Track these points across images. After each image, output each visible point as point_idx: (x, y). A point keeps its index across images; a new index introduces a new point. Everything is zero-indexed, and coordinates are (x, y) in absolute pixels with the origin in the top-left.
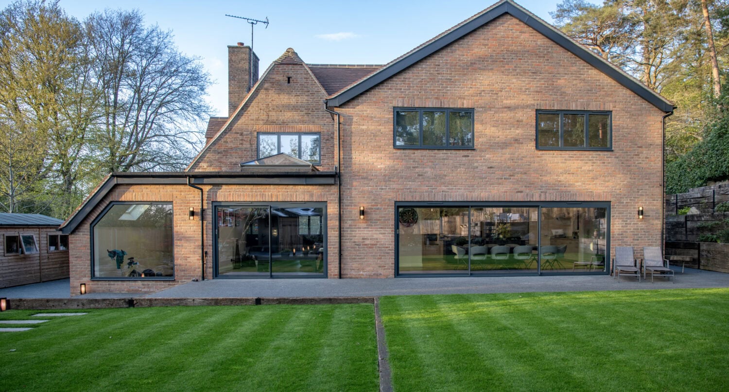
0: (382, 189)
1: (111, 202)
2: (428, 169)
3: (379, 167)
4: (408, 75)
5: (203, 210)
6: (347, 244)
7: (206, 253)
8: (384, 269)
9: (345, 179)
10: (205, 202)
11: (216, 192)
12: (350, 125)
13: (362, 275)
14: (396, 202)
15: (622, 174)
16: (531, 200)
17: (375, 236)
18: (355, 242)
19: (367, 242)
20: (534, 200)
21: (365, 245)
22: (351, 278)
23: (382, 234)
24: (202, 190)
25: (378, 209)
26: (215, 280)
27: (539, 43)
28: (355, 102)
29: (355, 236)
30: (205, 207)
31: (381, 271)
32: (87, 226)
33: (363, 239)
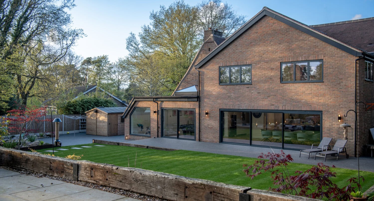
0: (215, 103)
1: (135, 107)
2: (232, 94)
3: (214, 93)
4: (225, 51)
5: (158, 111)
6: (202, 127)
7: (159, 127)
8: (215, 139)
9: (202, 99)
10: (159, 108)
11: (162, 104)
12: (203, 75)
13: (207, 140)
14: (220, 109)
15: (329, 95)
16: (278, 109)
17: (212, 124)
18: (205, 126)
19: (209, 126)
20: (280, 109)
21: (209, 127)
22: (204, 141)
23: (214, 123)
24: (158, 103)
25: (213, 112)
26: (162, 138)
27: (282, 27)
28: (205, 66)
29: (205, 124)
30: (159, 110)
31: (214, 140)
32: (129, 116)
33: (208, 125)
